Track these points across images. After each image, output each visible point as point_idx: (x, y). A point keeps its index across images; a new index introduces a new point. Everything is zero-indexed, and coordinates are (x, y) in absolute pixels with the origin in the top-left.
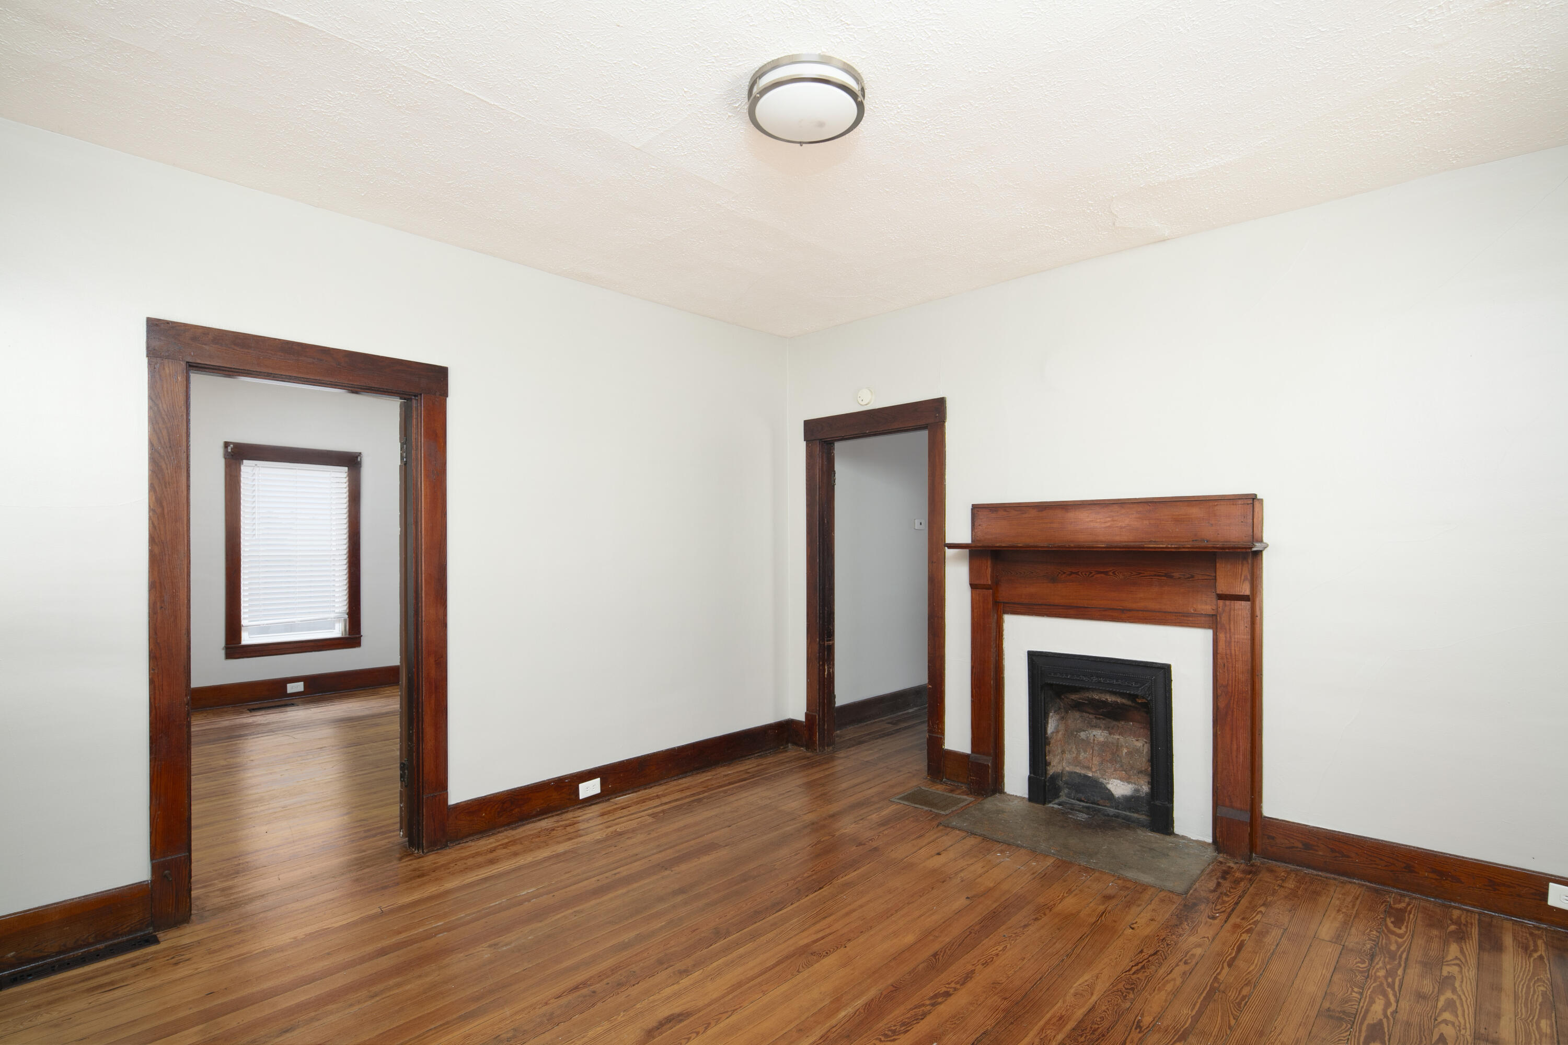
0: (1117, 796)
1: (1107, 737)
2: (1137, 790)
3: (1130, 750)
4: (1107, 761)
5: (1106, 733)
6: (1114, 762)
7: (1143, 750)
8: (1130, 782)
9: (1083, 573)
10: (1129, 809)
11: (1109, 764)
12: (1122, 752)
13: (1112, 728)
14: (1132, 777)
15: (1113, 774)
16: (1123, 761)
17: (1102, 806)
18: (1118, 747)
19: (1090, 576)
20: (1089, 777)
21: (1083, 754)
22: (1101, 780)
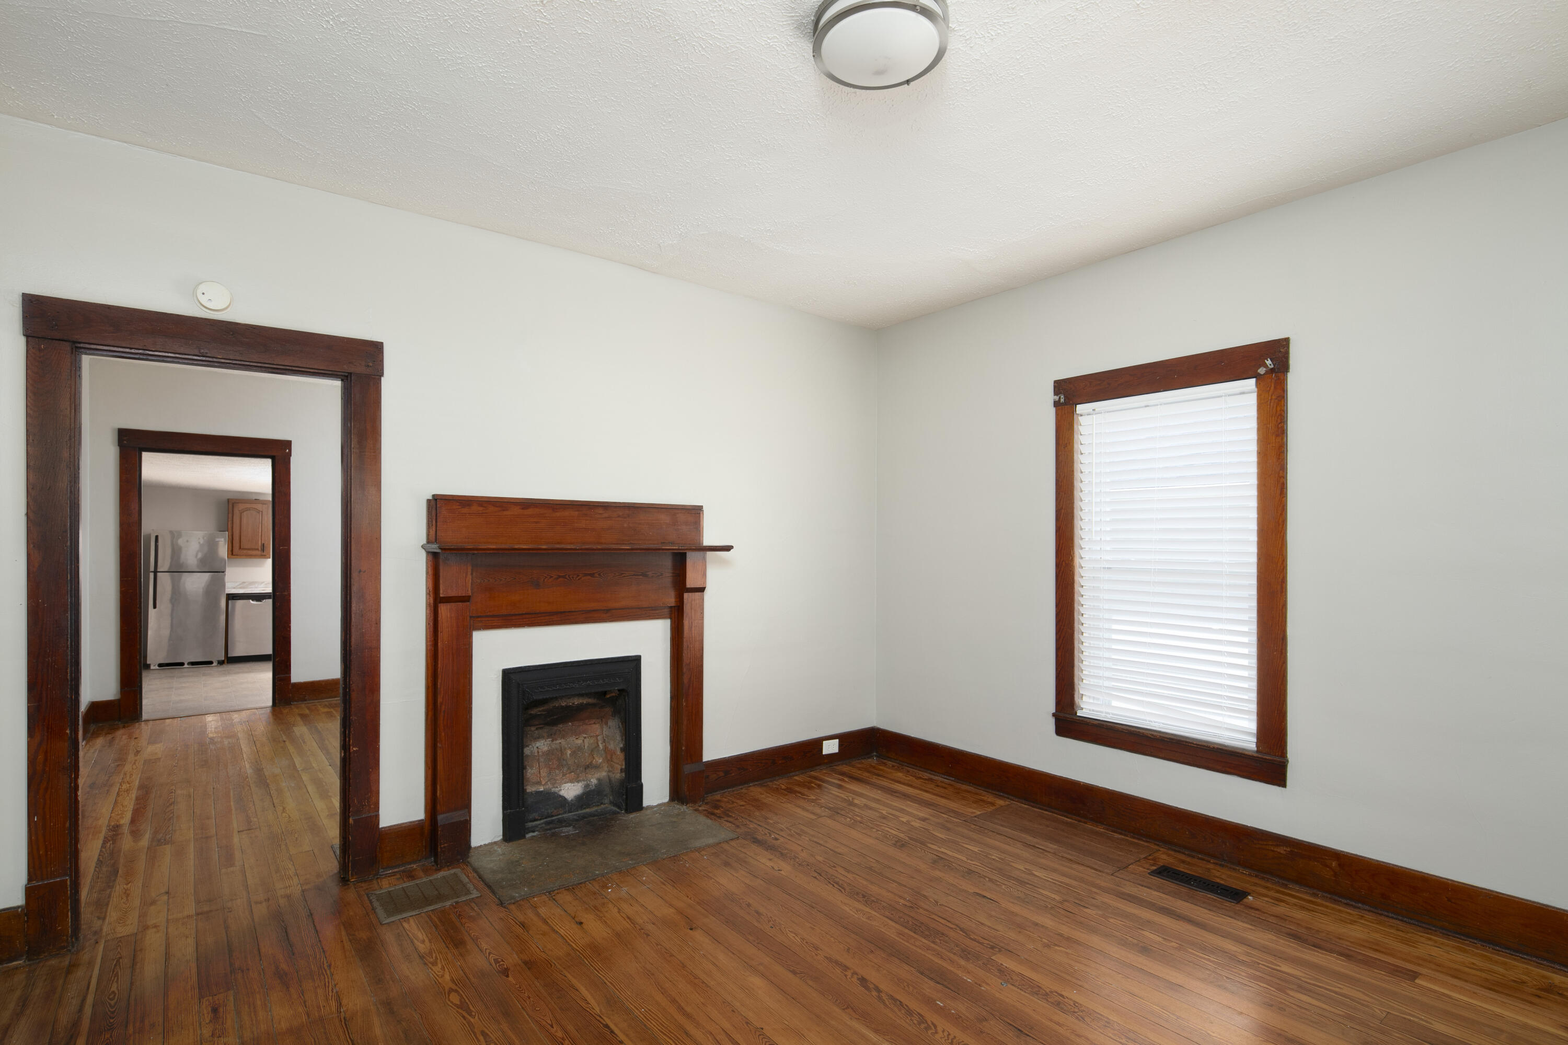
0: (570, 799)
1: (550, 745)
2: (587, 786)
3: (573, 750)
4: (555, 769)
5: (549, 741)
6: (561, 767)
7: (584, 746)
8: (579, 781)
9: (571, 576)
10: (582, 807)
11: (557, 771)
12: (566, 753)
13: (555, 734)
14: (580, 775)
15: (563, 779)
16: (569, 763)
17: (556, 816)
18: (561, 750)
19: (577, 579)
20: (542, 792)
21: (530, 770)
22: (553, 790)
